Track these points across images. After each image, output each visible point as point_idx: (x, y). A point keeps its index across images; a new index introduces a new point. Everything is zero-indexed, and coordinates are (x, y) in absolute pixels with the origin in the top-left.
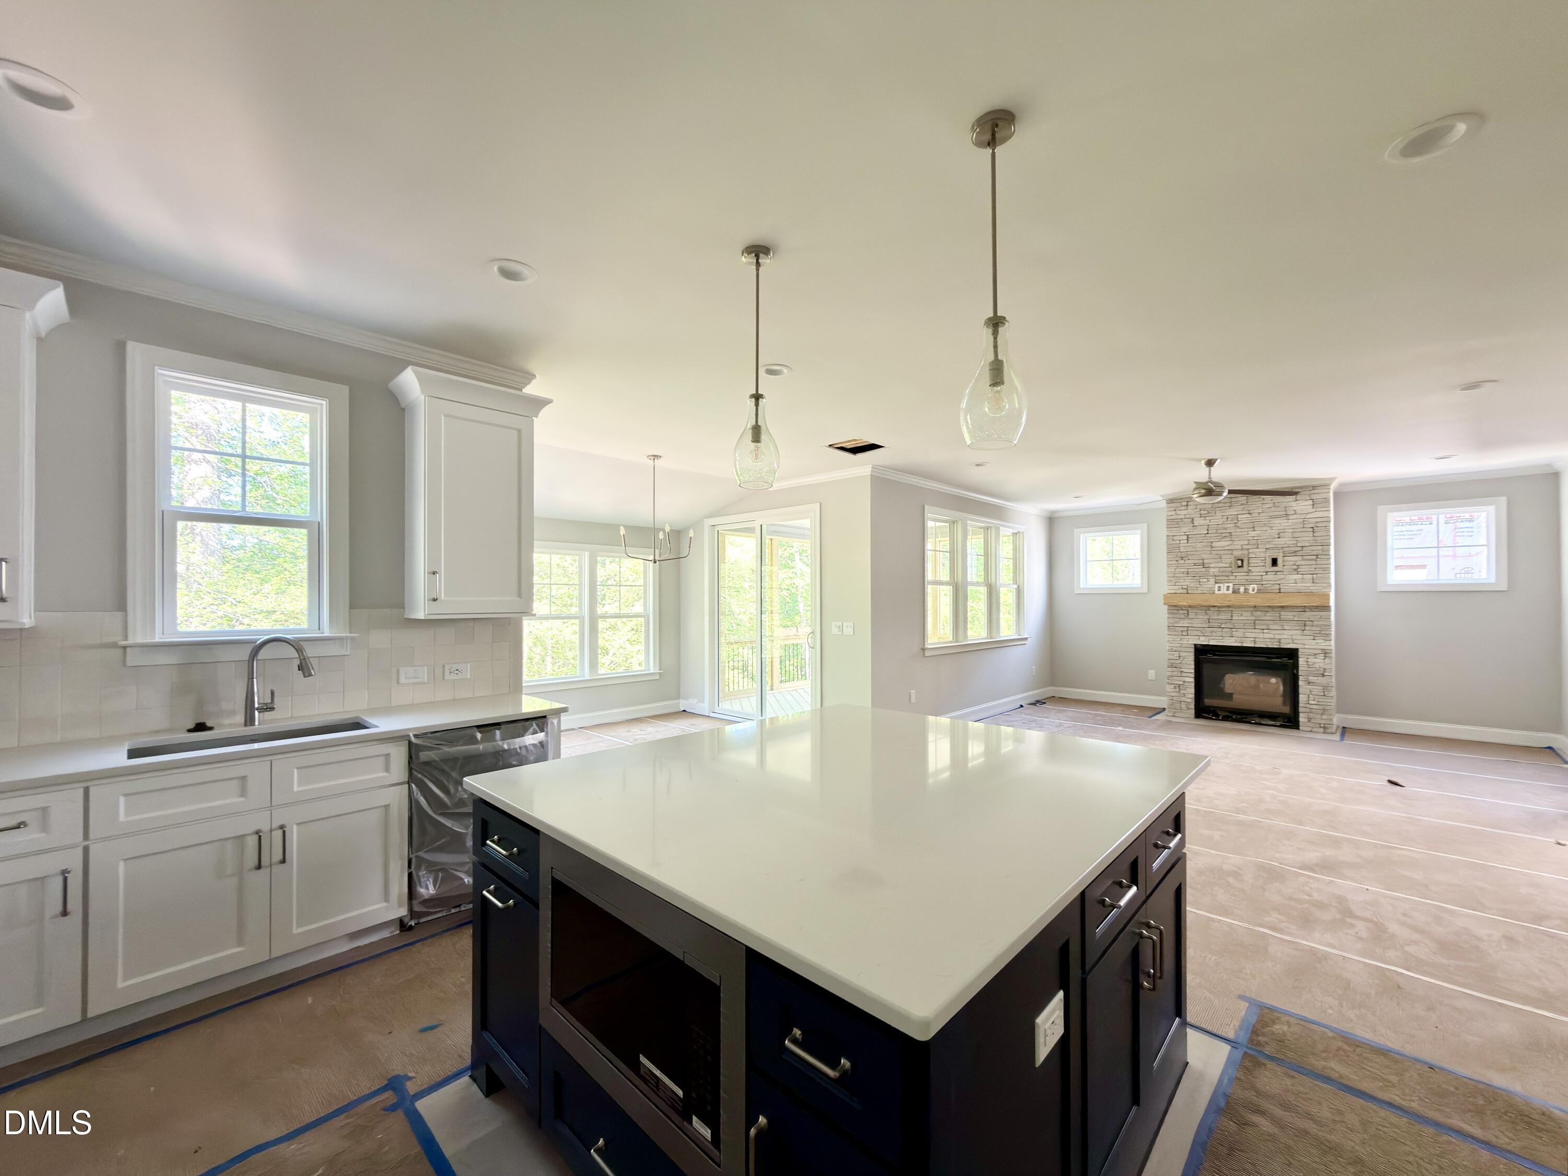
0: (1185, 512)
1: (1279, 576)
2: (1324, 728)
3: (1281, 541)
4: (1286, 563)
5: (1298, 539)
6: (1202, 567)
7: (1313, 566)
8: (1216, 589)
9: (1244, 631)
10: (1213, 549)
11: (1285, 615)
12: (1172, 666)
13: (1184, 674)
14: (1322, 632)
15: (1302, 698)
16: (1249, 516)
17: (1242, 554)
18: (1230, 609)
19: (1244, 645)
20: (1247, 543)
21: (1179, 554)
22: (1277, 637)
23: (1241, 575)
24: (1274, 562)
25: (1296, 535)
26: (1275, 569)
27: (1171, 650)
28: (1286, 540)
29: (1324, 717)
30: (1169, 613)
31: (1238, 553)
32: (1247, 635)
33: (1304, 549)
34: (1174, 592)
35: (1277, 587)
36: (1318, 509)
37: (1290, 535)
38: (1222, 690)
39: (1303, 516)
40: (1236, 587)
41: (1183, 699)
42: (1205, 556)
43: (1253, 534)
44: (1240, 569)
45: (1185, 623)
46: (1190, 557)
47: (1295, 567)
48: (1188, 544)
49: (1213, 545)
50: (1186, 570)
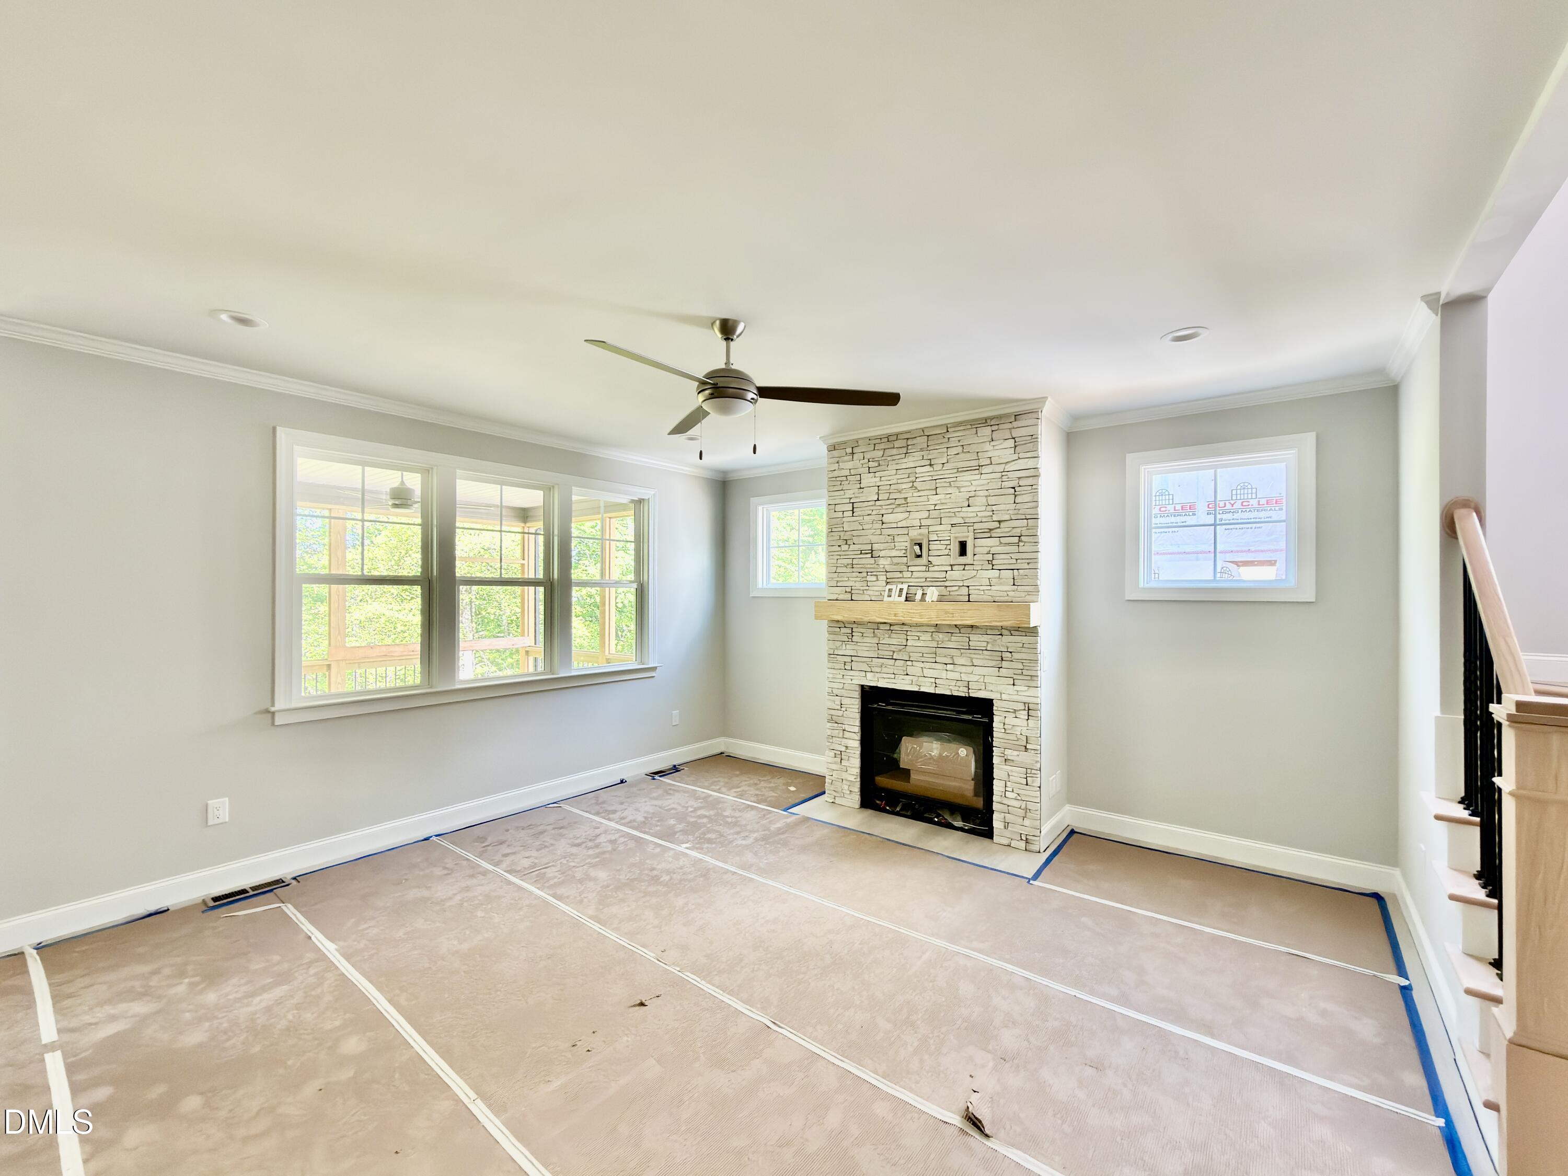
0: (850, 465)
1: (969, 573)
2: (1027, 841)
3: (969, 513)
4: (977, 550)
5: (994, 508)
6: (869, 555)
7: (1013, 556)
8: (886, 593)
9: (922, 665)
10: (884, 526)
11: (977, 640)
12: (831, 720)
13: (847, 735)
14: (1025, 672)
15: (997, 786)
16: (928, 468)
17: (920, 534)
18: (905, 628)
19: (923, 689)
20: (926, 514)
21: (842, 534)
22: (964, 677)
23: (918, 570)
24: (963, 549)
25: (992, 500)
26: (963, 560)
27: (831, 694)
28: (978, 511)
29: (1027, 822)
30: (830, 633)
31: (914, 533)
32: (927, 672)
33: (1003, 525)
34: (834, 597)
35: (964, 591)
36: (1021, 455)
37: (984, 499)
38: (896, 762)
39: (1001, 468)
40: (913, 590)
41: (845, 776)
42: (874, 539)
43: (934, 499)
44: (919, 561)
45: (849, 650)
46: (855, 540)
47: (990, 557)
48: (854, 518)
49: (885, 519)
50: (850, 561)
